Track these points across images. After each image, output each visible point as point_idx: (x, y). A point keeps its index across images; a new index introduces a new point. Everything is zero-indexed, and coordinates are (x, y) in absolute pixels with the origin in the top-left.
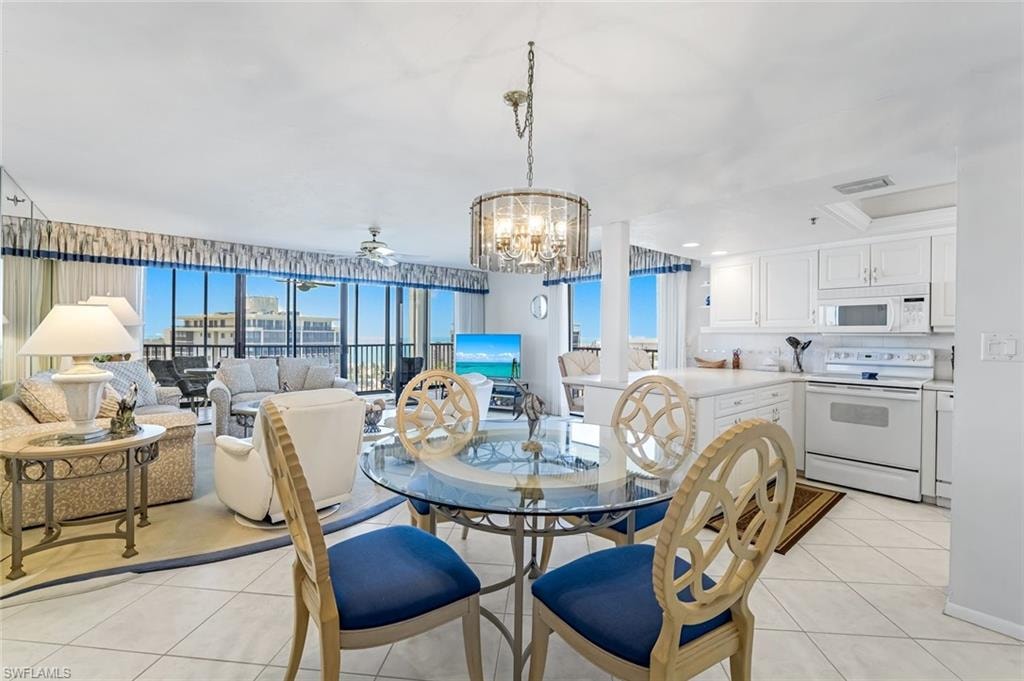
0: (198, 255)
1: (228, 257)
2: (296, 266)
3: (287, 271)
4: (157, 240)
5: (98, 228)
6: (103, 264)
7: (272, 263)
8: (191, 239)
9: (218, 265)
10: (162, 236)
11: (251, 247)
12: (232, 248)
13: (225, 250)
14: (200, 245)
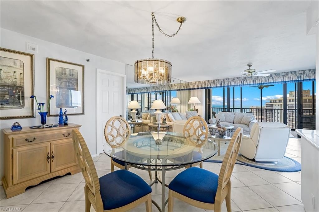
0: (215, 84)
1: (222, 83)
2: (243, 82)
3: (240, 84)
4: (206, 82)
5: (196, 82)
6: (197, 90)
7: (235, 82)
8: (213, 80)
9: (220, 86)
10: (207, 81)
11: (228, 79)
12: (223, 81)
13: (221, 81)
14: (215, 81)
